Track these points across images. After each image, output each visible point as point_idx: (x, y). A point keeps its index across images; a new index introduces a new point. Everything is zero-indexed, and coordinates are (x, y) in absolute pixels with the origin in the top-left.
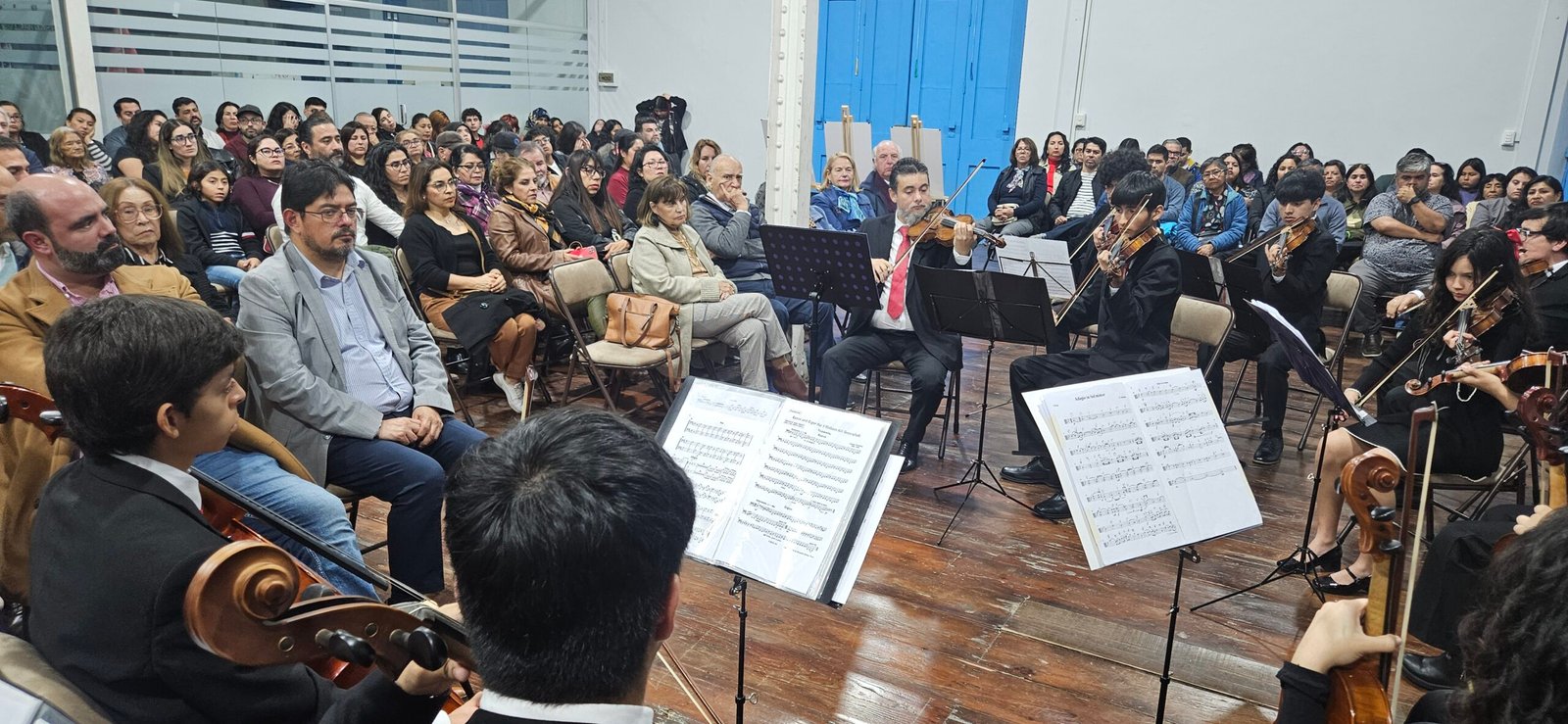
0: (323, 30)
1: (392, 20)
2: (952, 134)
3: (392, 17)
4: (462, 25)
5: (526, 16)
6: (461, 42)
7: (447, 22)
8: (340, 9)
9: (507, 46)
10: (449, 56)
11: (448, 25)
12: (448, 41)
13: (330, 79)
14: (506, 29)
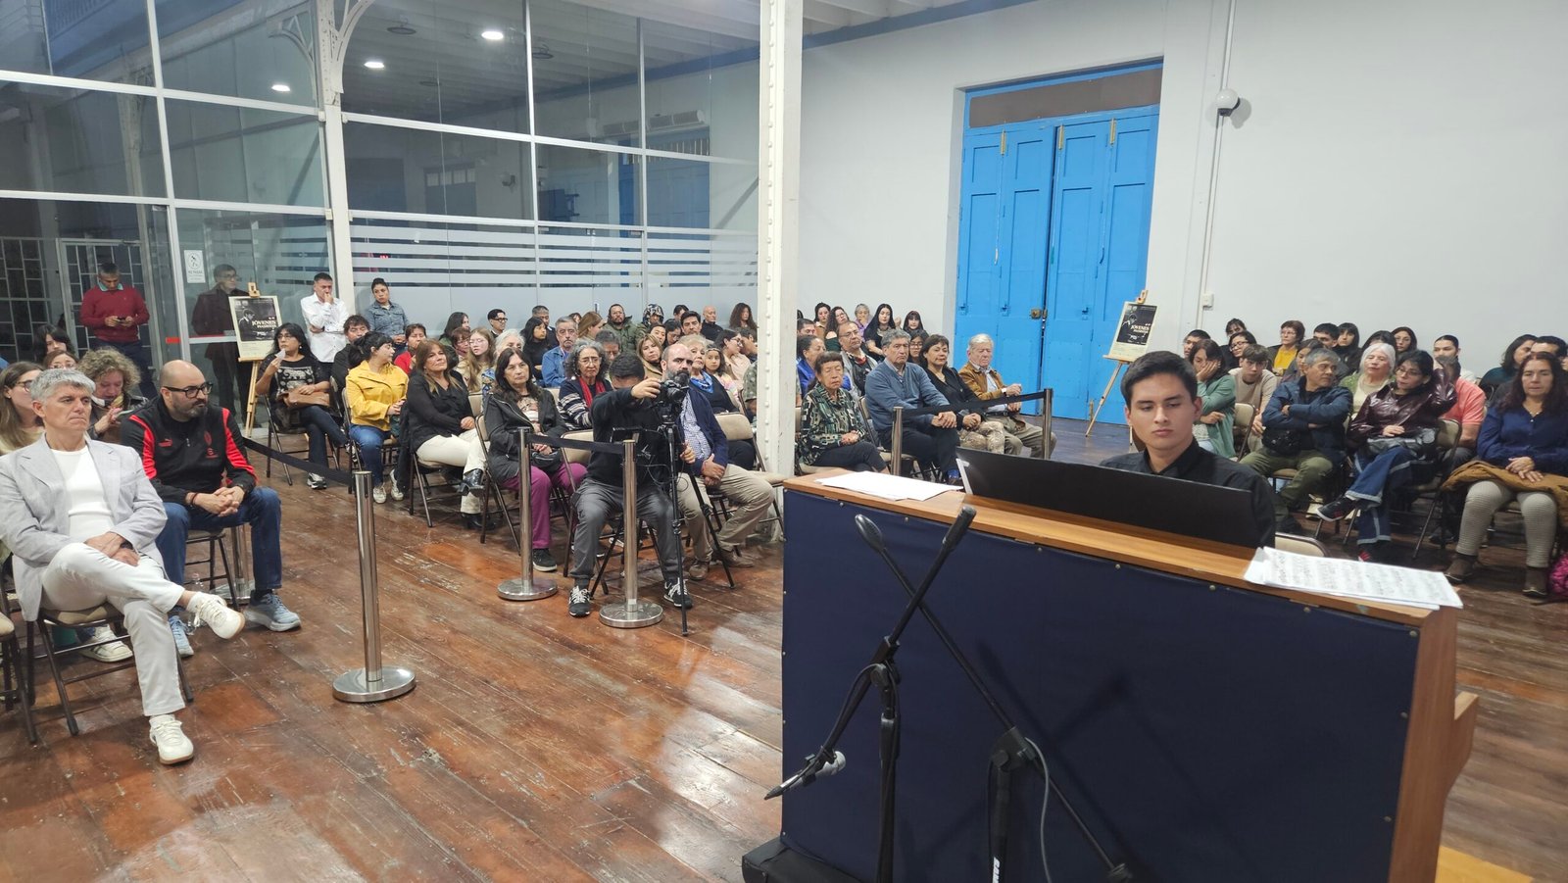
0: (532, 247)
1: (591, 235)
2: (1085, 316)
3: (591, 232)
4: (651, 236)
5: (721, 226)
6: (650, 250)
7: (639, 235)
8: (547, 230)
9: (708, 252)
10: (640, 262)
11: (640, 237)
12: (639, 250)
13: (535, 285)
14: (706, 238)
